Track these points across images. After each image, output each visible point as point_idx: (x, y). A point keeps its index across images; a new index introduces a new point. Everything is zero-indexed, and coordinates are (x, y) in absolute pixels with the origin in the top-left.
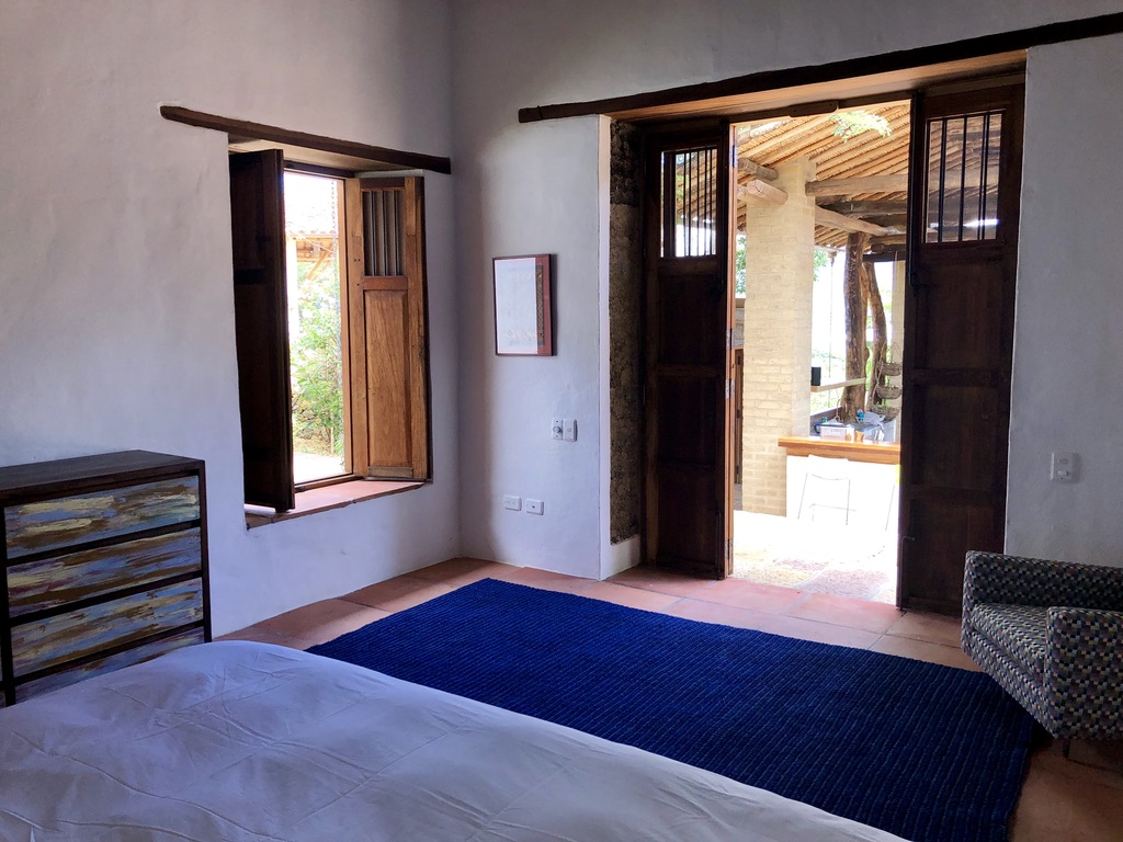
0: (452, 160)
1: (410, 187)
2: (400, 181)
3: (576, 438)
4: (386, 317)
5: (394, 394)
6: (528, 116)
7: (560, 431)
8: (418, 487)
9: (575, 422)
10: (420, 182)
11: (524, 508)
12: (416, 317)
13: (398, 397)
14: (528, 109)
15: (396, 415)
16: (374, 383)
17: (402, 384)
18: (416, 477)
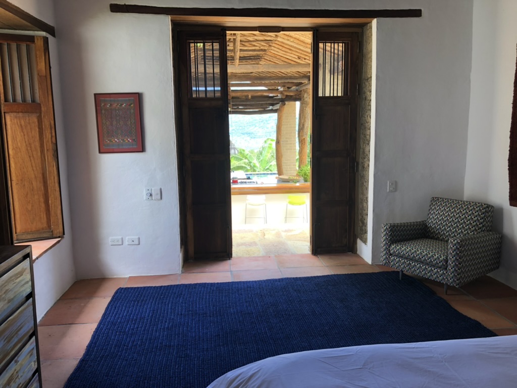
0: (55, 27)
1: (40, 43)
2: (31, 39)
3: (161, 198)
4: (25, 130)
5: (34, 183)
6: (116, 8)
7: (151, 195)
8: (58, 242)
9: (161, 189)
10: (46, 40)
11: (126, 243)
12: (49, 131)
13: (37, 185)
14: (117, 4)
15: (36, 197)
16: (17, 176)
17: (41, 175)
18: (55, 236)
